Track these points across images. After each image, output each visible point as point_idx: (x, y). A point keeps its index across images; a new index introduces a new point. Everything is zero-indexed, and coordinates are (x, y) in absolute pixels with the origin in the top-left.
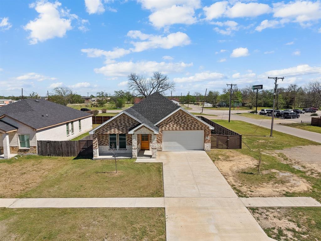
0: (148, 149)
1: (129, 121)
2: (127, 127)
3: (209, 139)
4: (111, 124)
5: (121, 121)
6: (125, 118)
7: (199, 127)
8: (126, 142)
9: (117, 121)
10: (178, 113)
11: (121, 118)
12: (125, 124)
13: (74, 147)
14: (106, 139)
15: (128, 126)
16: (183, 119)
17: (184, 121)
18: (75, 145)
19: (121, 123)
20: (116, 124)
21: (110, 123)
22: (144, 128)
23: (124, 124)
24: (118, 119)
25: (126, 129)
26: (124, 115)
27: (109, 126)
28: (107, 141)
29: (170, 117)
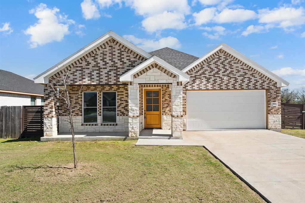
0: (159, 126)
1: (122, 56)
2: (118, 70)
3: (277, 106)
4: (84, 64)
5: (105, 57)
6: (114, 50)
7: (258, 84)
8: (117, 109)
9: (96, 57)
10: (218, 57)
11: (105, 50)
12: (113, 63)
13: (13, 120)
14: (76, 103)
15: (121, 66)
16: (227, 67)
17: (228, 72)
18: (15, 115)
19: (105, 60)
20: (95, 63)
21: (81, 61)
22: (155, 69)
23: (111, 63)
24: (99, 52)
25: (115, 75)
26: (112, 44)
27: (80, 69)
28: (79, 107)
29: (202, 64)
